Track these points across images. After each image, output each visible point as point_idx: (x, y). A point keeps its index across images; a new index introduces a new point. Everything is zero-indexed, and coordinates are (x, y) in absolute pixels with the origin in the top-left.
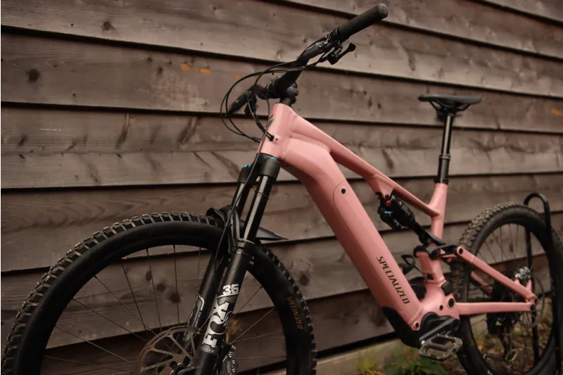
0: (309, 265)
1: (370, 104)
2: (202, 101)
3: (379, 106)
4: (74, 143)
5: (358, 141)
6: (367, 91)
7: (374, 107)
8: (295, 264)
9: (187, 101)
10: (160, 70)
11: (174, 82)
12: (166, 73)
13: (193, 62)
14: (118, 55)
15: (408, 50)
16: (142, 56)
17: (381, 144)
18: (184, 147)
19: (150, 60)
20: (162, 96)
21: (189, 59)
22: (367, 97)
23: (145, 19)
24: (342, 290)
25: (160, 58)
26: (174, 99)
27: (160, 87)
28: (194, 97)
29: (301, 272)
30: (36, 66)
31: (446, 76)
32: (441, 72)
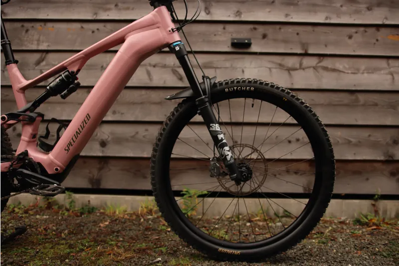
0: (109, 137)
2: (47, 44)
8: (99, 134)
9: (38, 44)
10: (27, 31)
11: (33, 36)
12: (29, 32)
13: (45, 25)
16: (18, 25)
18: (36, 68)
19: (23, 26)
20: (26, 43)
21: (42, 24)
23: (20, 7)
24: (131, 155)
25: (27, 25)
26: (32, 44)
27: (25, 39)
28: (43, 42)
29: (102, 140)
31: (242, 16)
32: (238, 13)
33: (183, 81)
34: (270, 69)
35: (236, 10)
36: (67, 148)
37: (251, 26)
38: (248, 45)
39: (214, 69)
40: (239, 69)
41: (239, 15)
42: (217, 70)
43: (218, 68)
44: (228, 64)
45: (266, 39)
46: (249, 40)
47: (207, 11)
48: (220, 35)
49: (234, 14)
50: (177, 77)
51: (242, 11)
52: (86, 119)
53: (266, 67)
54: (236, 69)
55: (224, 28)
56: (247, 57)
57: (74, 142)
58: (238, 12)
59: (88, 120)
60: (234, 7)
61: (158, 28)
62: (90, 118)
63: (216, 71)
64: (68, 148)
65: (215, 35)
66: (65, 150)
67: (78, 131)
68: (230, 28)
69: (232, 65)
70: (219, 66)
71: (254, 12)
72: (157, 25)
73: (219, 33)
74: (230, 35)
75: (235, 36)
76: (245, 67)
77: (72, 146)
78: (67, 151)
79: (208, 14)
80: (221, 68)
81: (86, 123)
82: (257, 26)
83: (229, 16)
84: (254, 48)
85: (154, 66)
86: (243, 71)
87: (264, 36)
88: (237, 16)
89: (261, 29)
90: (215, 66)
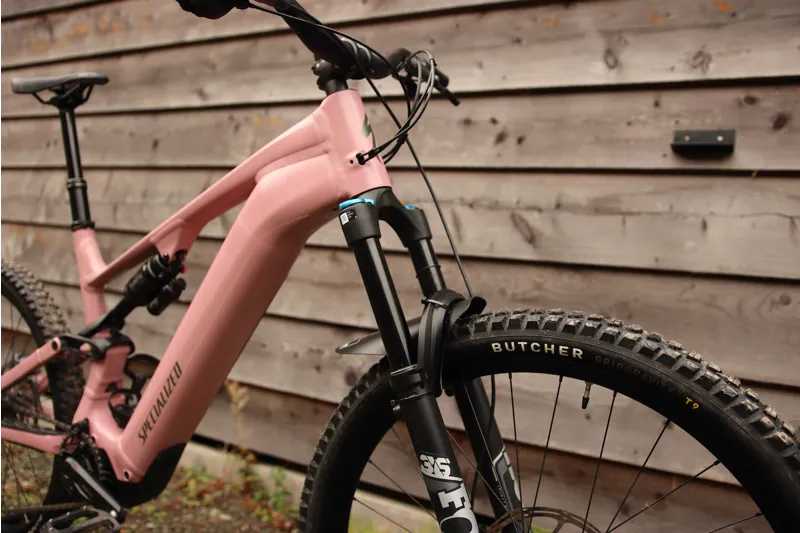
1: (501, 138)
3: (520, 141)
4: (171, 196)
5: (469, 197)
6: (498, 118)
7: (511, 141)
10: (237, 127)
11: (246, 137)
12: (240, 130)
13: (267, 114)
14: (209, 118)
15: (607, 34)
16: (224, 116)
17: (518, 202)
19: (231, 118)
20: (233, 152)
21: (262, 112)
22: (498, 129)
23: (229, 81)
25: (239, 115)
26: (242, 154)
27: (233, 144)
29: (351, 368)
30: (158, 136)
31: (712, 66)
32: (700, 59)
33: (535, 247)
34: (792, 219)
35: (694, 49)
36: (142, 434)
37: (740, 94)
38: (726, 151)
39: (621, 217)
40: (691, 219)
41: (702, 63)
42: (629, 220)
43: (631, 214)
44: (660, 205)
45: (782, 132)
46: (730, 135)
47: (612, 59)
48: (644, 123)
49: (687, 62)
50: (522, 233)
51: (712, 51)
52: (174, 374)
53: (781, 215)
54: (685, 217)
55: (657, 104)
56: (718, 182)
57: (154, 422)
58: (700, 54)
59: (178, 377)
60: (688, 44)
61: (326, 152)
62: (180, 372)
63: (624, 223)
64: (145, 432)
65: (629, 124)
66: (140, 436)
67: (161, 400)
68: (673, 102)
69: (671, 207)
70: (635, 210)
71: (748, 51)
72: (324, 146)
73: (642, 118)
74: (672, 123)
75: (686, 124)
76: (712, 214)
77: (151, 429)
78: (142, 440)
79: (611, 67)
80: (639, 214)
81: (174, 384)
82: (756, 93)
83: (672, 69)
84: (743, 159)
85: (471, 206)
86: (704, 226)
87: (780, 122)
88: (695, 67)
89: (771, 101)
90: (624, 208)
